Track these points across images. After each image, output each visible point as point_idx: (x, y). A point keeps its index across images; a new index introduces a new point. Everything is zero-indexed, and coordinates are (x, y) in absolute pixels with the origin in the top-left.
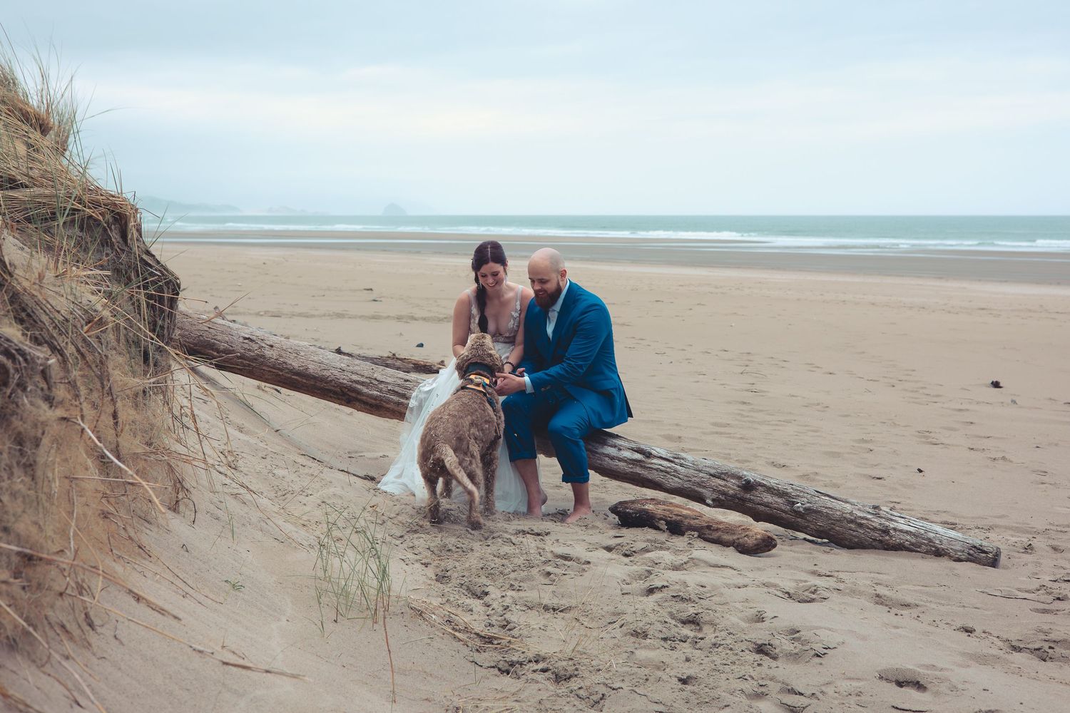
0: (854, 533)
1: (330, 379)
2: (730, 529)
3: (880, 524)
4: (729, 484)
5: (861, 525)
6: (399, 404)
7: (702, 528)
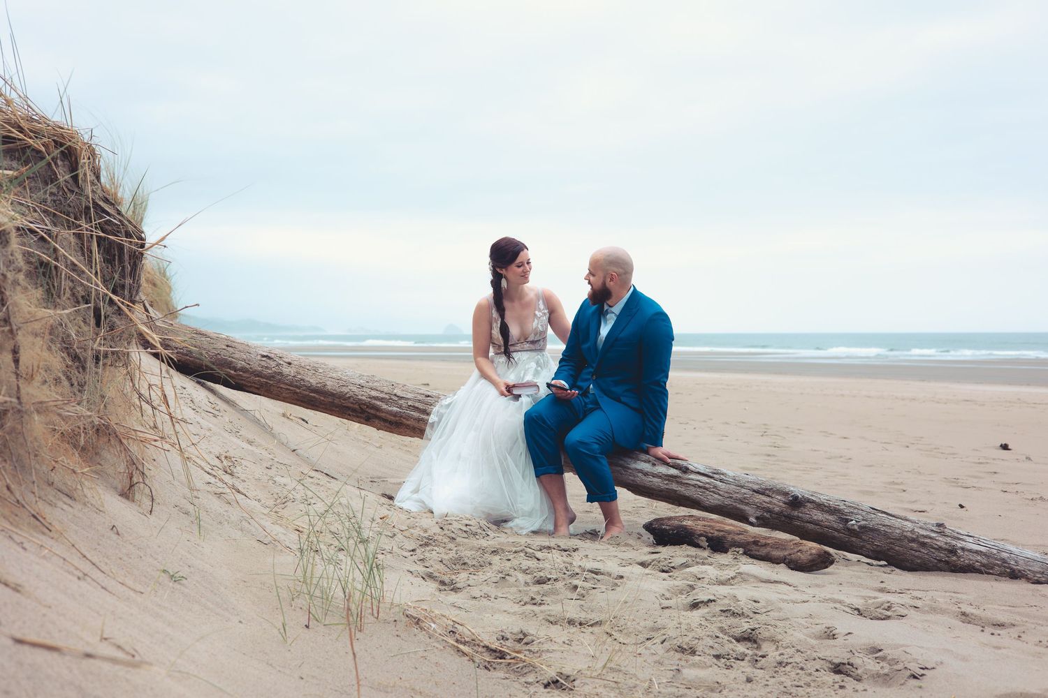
0: (917, 554)
1: (348, 395)
2: (779, 545)
3: (946, 543)
4: (775, 501)
5: (923, 545)
6: (419, 420)
7: (748, 543)
